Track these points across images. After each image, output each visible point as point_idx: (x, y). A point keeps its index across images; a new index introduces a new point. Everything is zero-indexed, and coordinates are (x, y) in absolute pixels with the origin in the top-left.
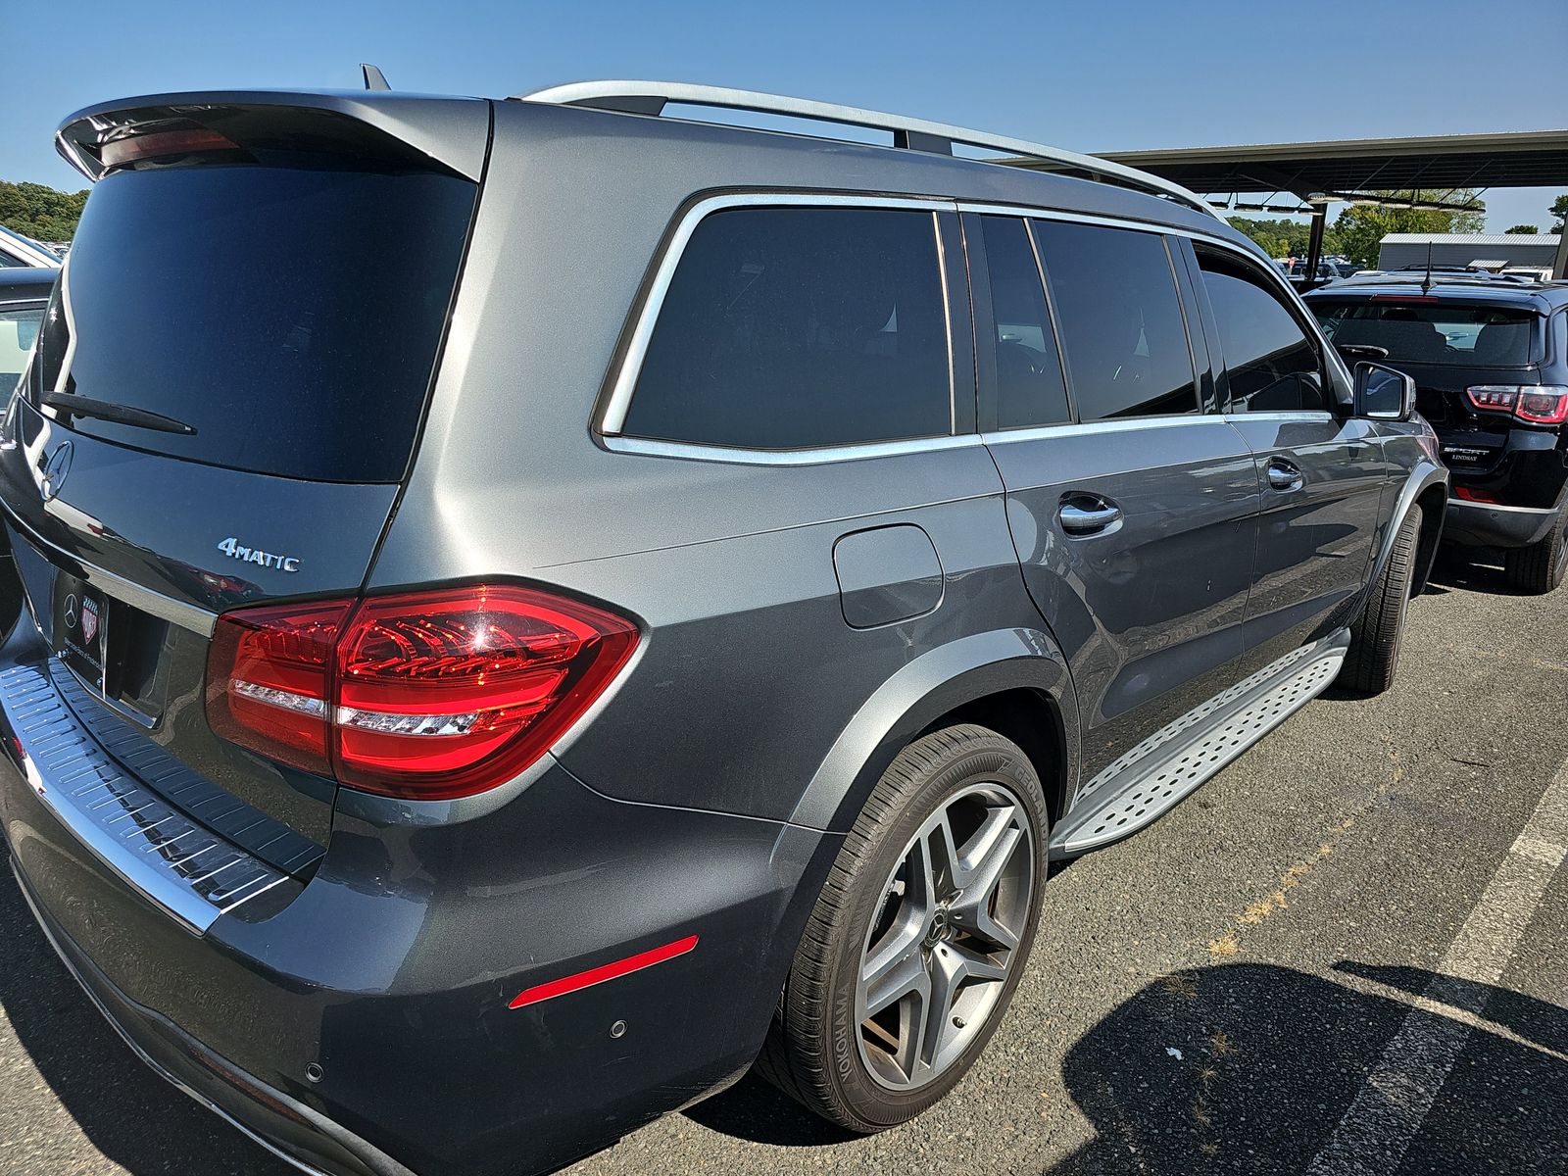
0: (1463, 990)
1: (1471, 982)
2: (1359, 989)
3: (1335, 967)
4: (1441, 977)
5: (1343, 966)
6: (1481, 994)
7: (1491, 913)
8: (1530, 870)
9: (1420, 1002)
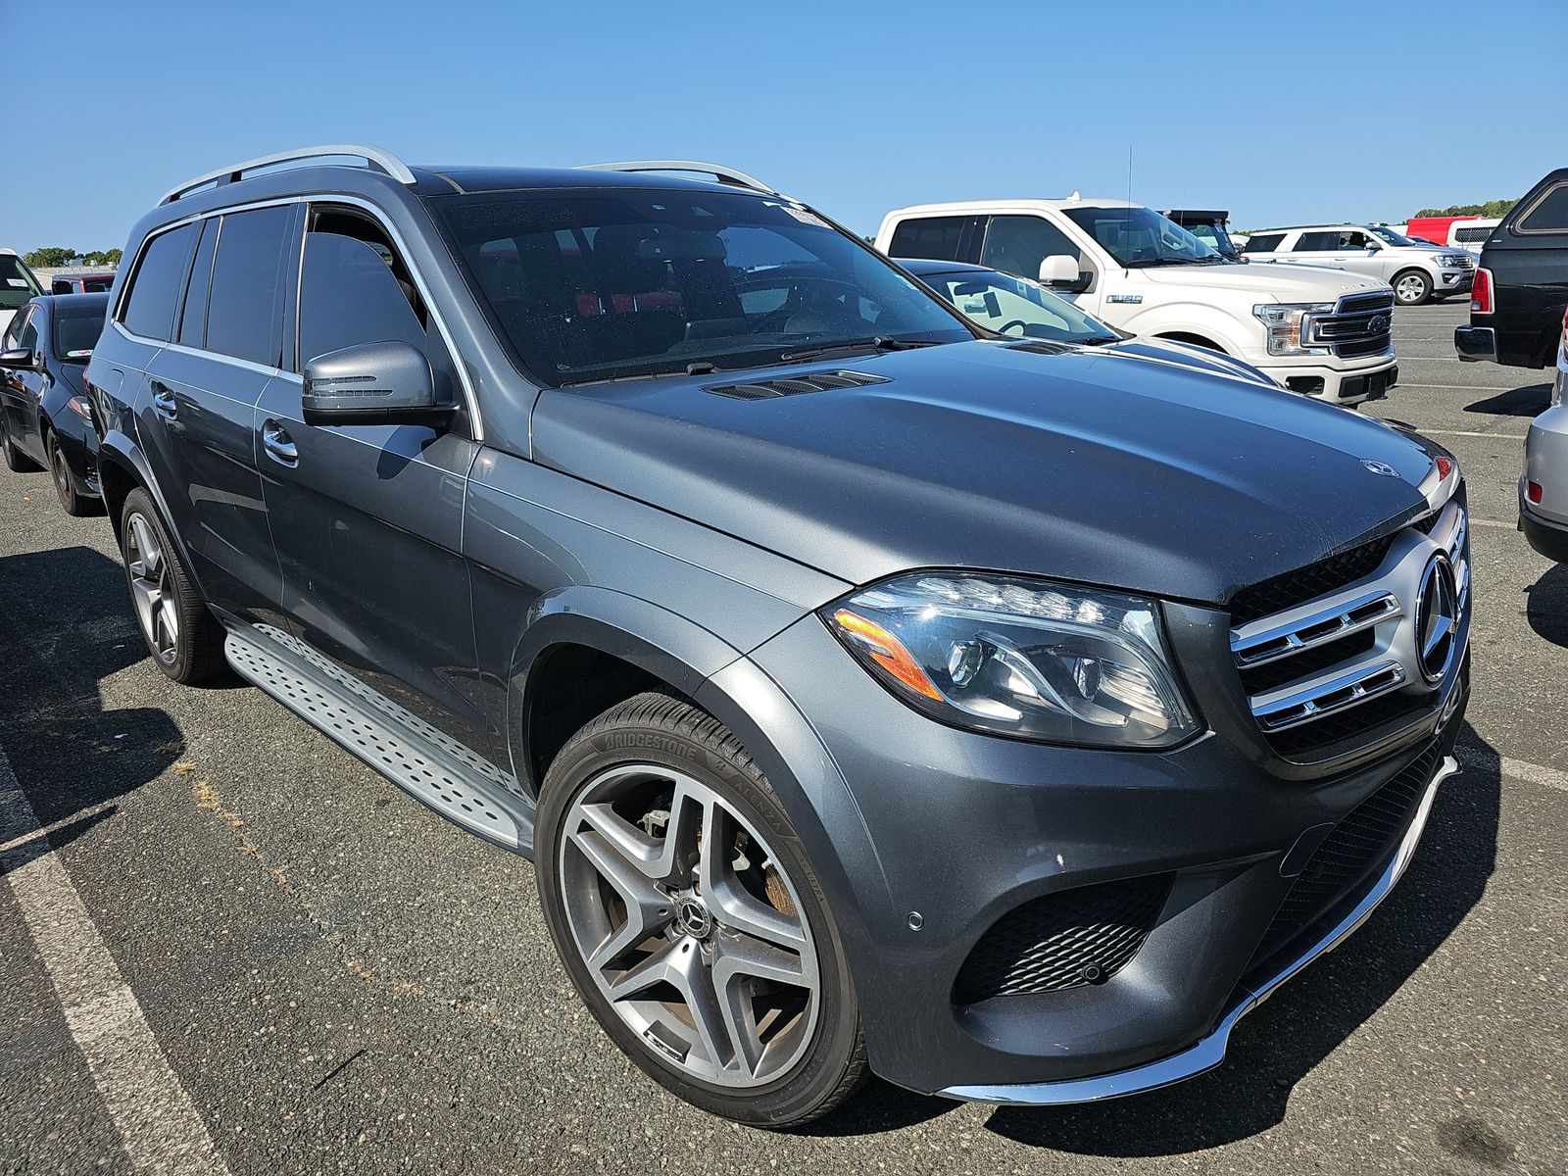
0: (23, 856)
1: (25, 864)
2: (85, 810)
3: (115, 807)
4: (46, 851)
5: (112, 811)
6: (10, 863)
7: (68, 915)
8: (85, 982)
9: (42, 832)
